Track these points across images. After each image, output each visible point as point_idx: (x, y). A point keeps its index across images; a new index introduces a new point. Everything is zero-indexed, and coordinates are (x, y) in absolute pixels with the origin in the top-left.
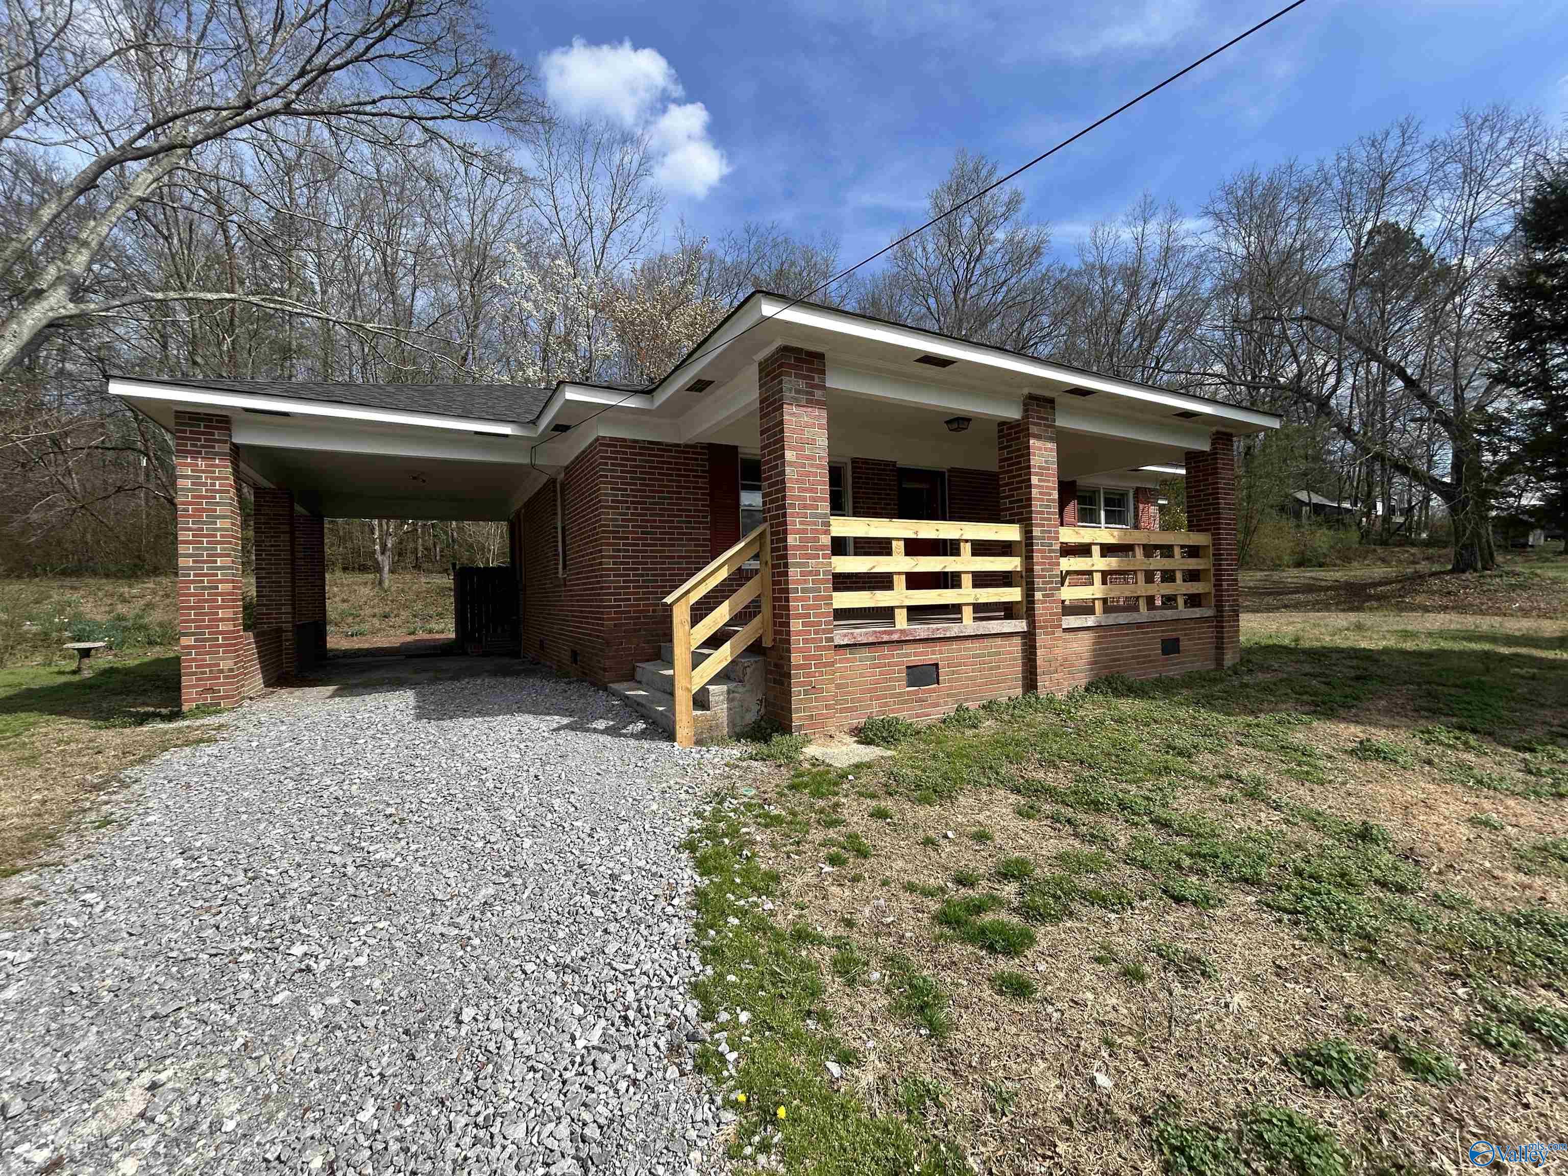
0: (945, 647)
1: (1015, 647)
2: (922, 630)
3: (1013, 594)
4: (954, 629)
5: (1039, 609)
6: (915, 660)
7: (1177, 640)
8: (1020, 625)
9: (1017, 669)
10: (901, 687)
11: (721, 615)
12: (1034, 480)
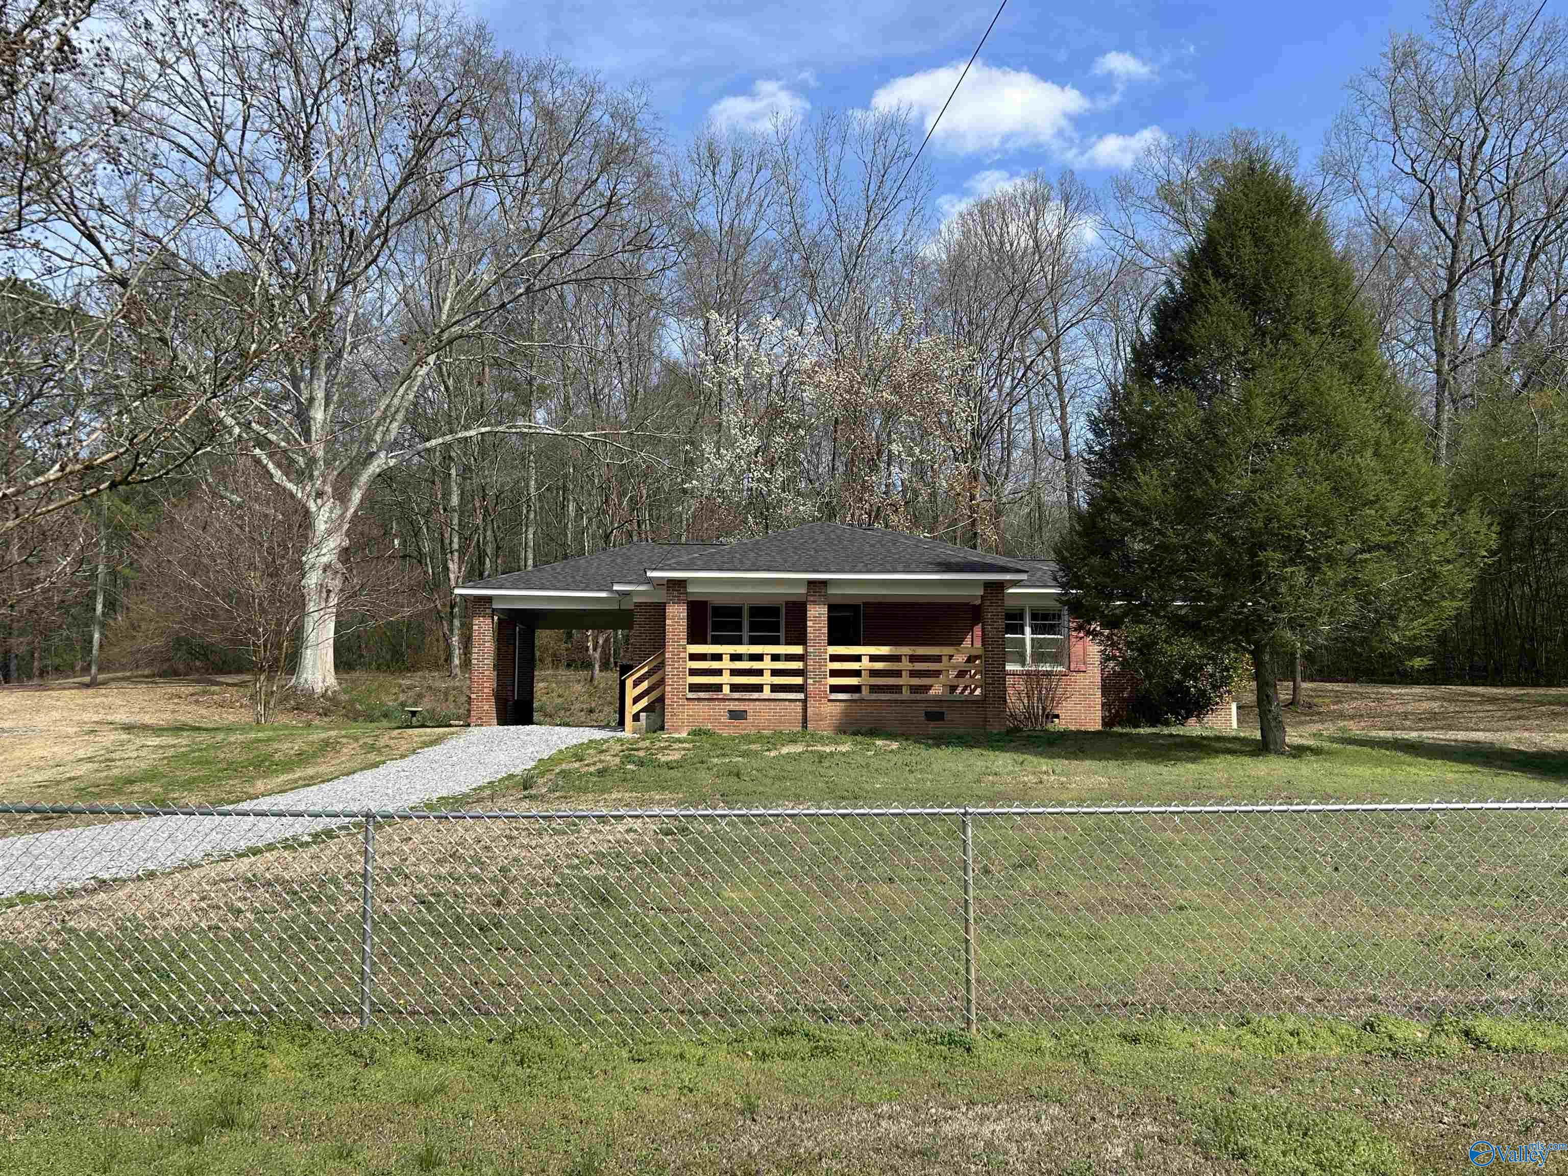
0: (752, 704)
1: (799, 706)
2: (736, 695)
3: (798, 680)
4: (756, 695)
5: (810, 688)
6: (732, 708)
7: (943, 713)
8: (801, 696)
9: (800, 717)
10: (725, 719)
11: (645, 685)
12: (809, 624)
